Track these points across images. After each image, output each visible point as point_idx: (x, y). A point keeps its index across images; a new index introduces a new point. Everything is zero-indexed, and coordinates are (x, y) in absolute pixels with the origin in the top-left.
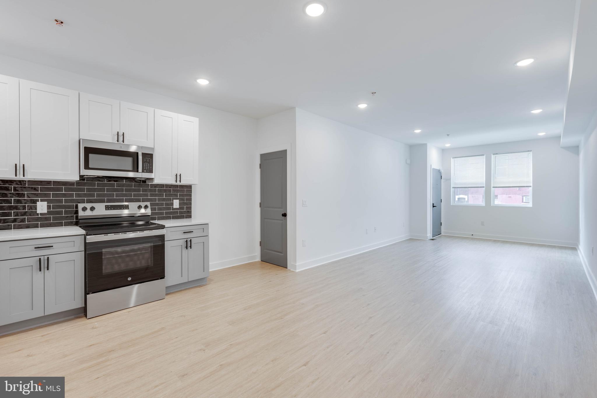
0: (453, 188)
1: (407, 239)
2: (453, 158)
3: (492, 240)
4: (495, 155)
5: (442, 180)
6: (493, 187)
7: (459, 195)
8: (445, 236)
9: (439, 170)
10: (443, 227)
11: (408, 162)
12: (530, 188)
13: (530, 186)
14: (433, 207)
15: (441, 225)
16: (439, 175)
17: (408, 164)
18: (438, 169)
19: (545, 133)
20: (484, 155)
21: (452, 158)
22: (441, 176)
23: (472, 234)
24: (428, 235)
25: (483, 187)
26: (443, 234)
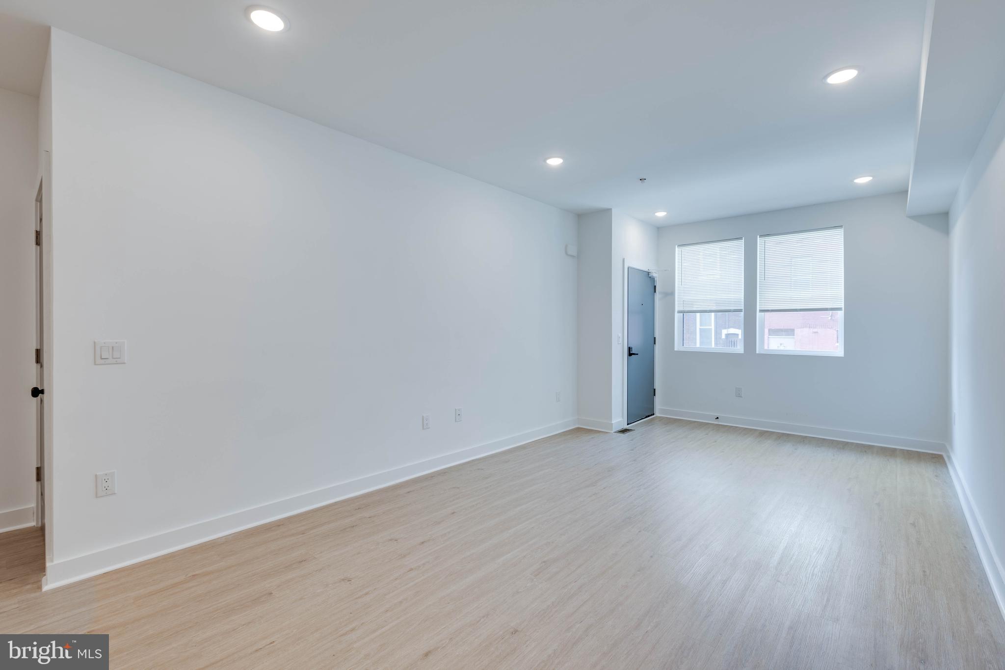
0: (679, 312)
1: (565, 430)
2: (679, 246)
3: (756, 430)
4: (763, 239)
5: (658, 296)
6: (761, 311)
7: (728, 328)
8: (661, 419)
9: (648, 273)
10: (658, 399)
11: (573, 251)
12: (839, 312)
13: (840, 309)
14: (630, 354)
15: (655, 395)
16: (649, 284)
17: (572, 256)
18: (646, 270)
19: (871, 178)
20: (741, 238)
21: (677, 246)
22: (655, 286)
23: (717, 415)
24: (613, 422)
25: (740, 311)
26: (657, 413)
